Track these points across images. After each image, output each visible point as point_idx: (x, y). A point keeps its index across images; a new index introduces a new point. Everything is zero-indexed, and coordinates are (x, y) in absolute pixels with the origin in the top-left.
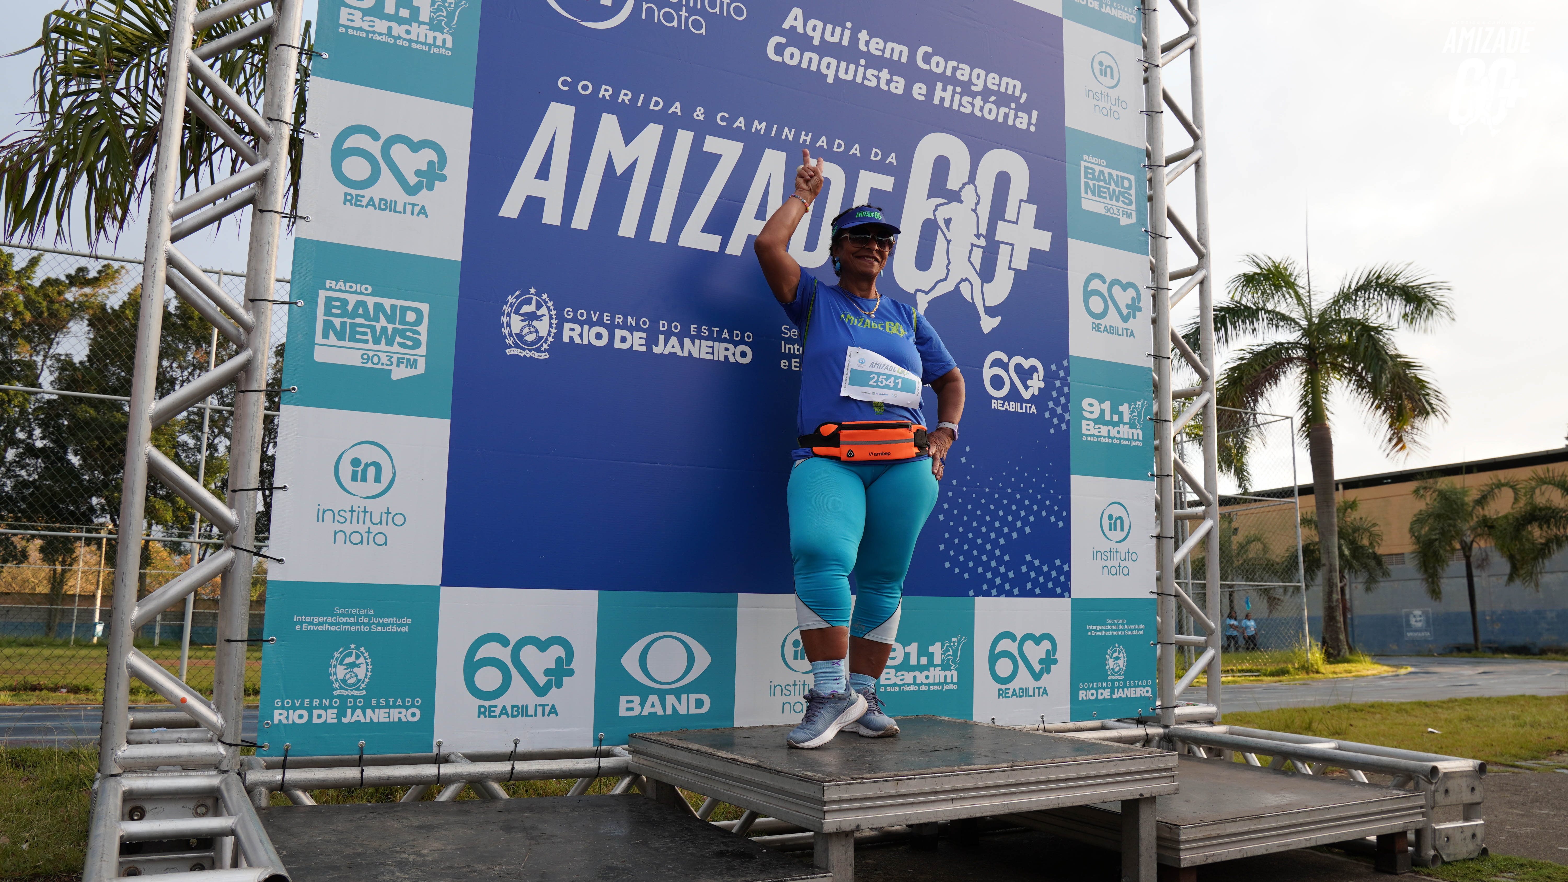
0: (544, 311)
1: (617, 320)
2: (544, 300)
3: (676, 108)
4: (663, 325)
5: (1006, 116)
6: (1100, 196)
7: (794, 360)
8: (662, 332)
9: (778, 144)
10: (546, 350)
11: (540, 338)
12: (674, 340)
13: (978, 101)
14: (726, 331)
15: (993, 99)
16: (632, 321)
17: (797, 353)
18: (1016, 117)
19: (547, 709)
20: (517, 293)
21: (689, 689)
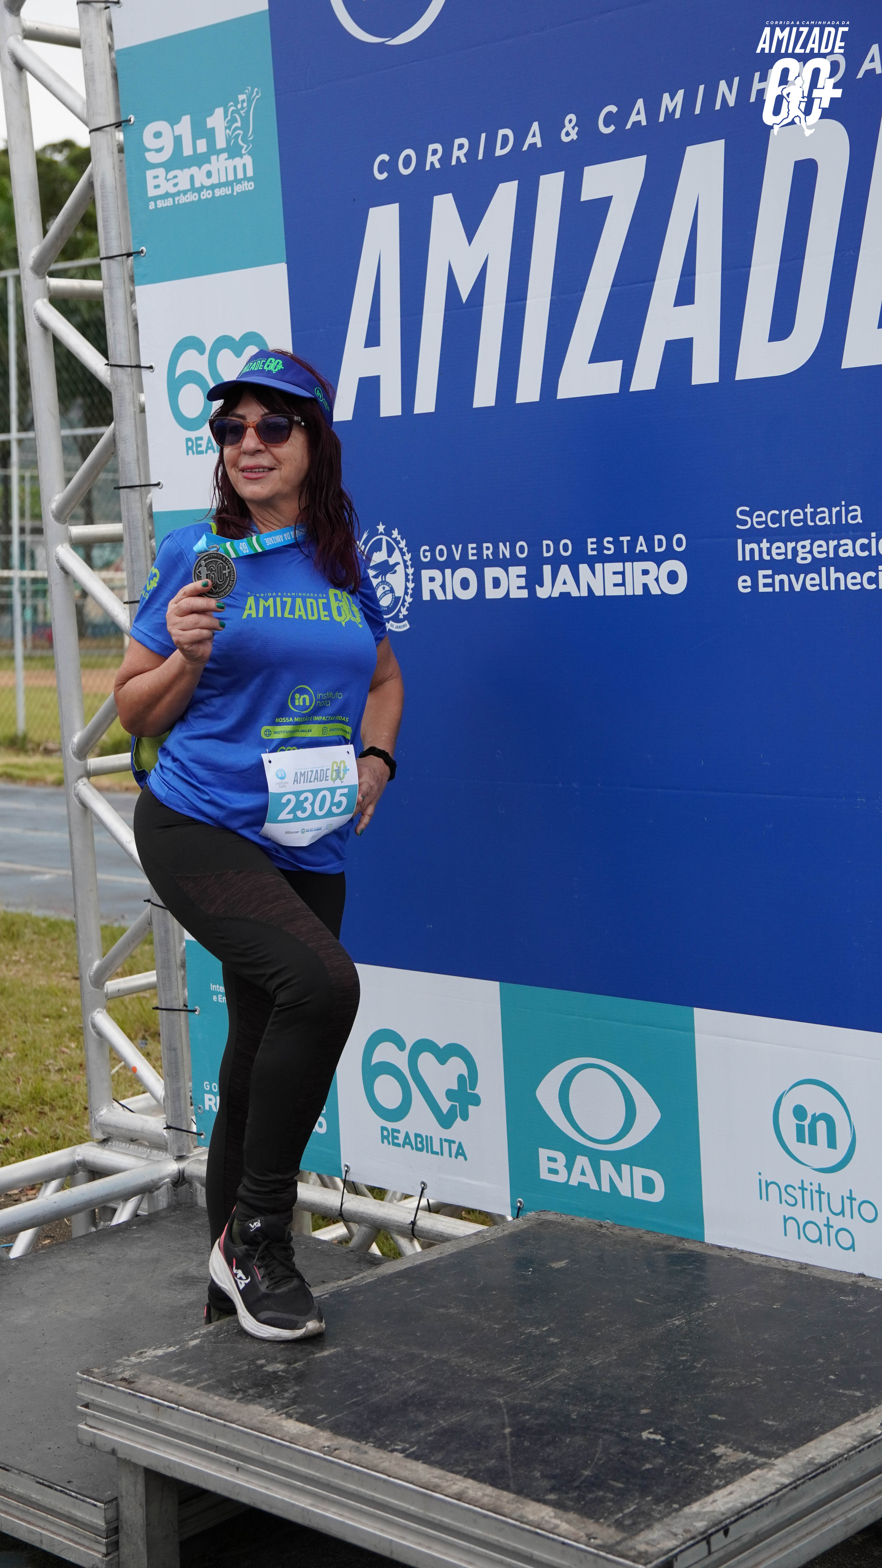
0: (396, 557)
1: (485, 552)
2: (395, 540)
3: (535, 135)
4: (547, 549)
7: (761, 573)
8: (547, 561)
9: (708, 127)
10: (405, 618)
11: (396, 600)
12: (565, 571)
14: (641, 538)
16: (504, 550)
17: (766, 557)
19: (454, 1147)
20: (365, 536)
21: (633, 1156)
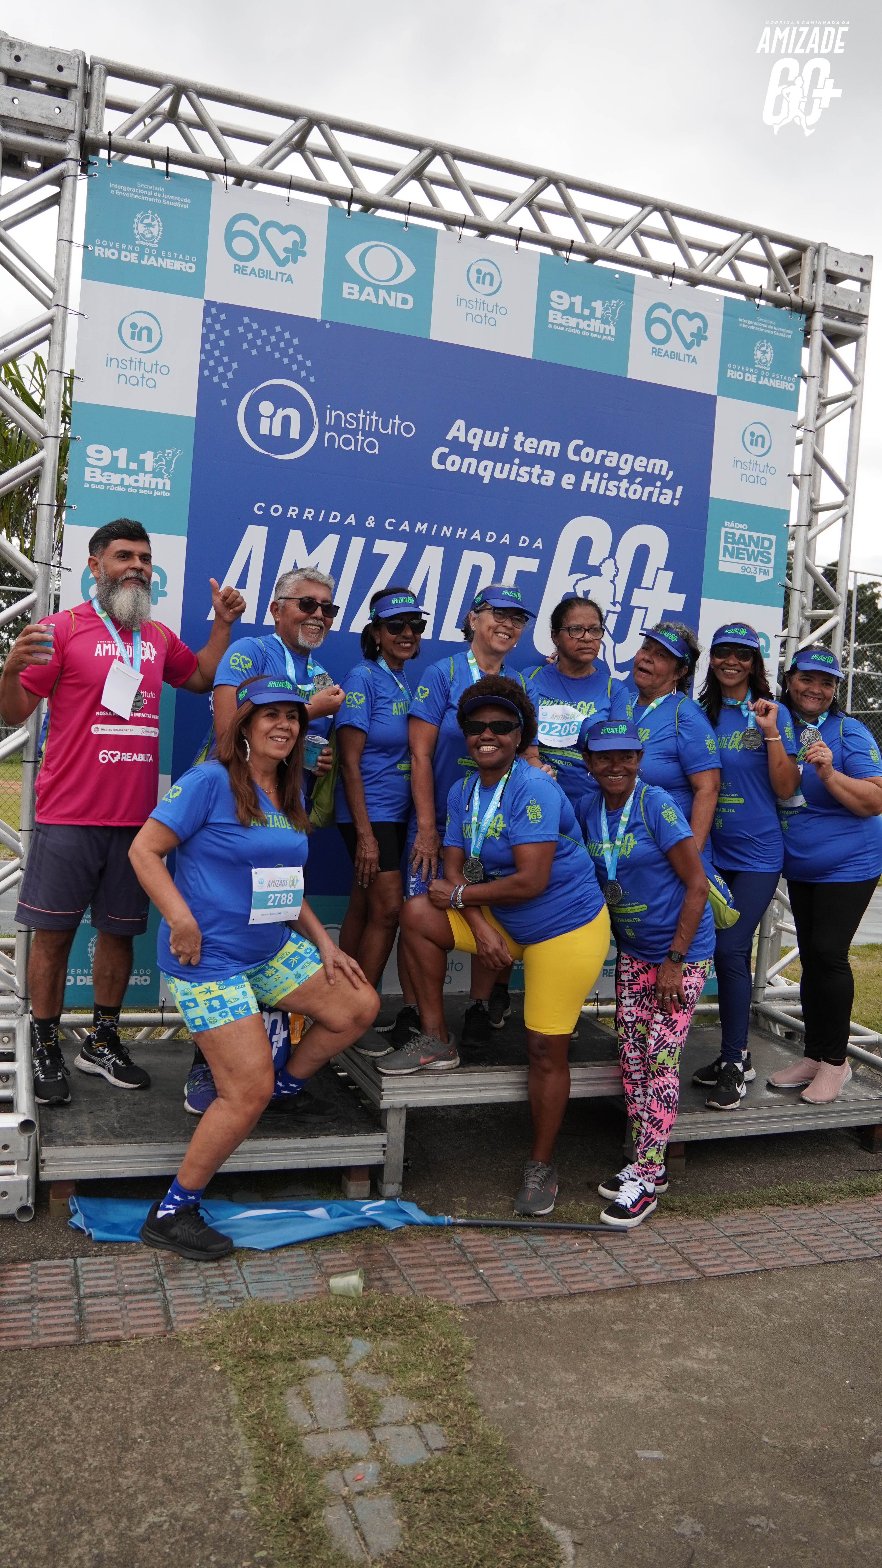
3: (351, 519)
5: (651, 494)
6: (738, 558)
9: (437, 541)
13: (624, 484)
15: (639, 480)
18: (661, 493)
